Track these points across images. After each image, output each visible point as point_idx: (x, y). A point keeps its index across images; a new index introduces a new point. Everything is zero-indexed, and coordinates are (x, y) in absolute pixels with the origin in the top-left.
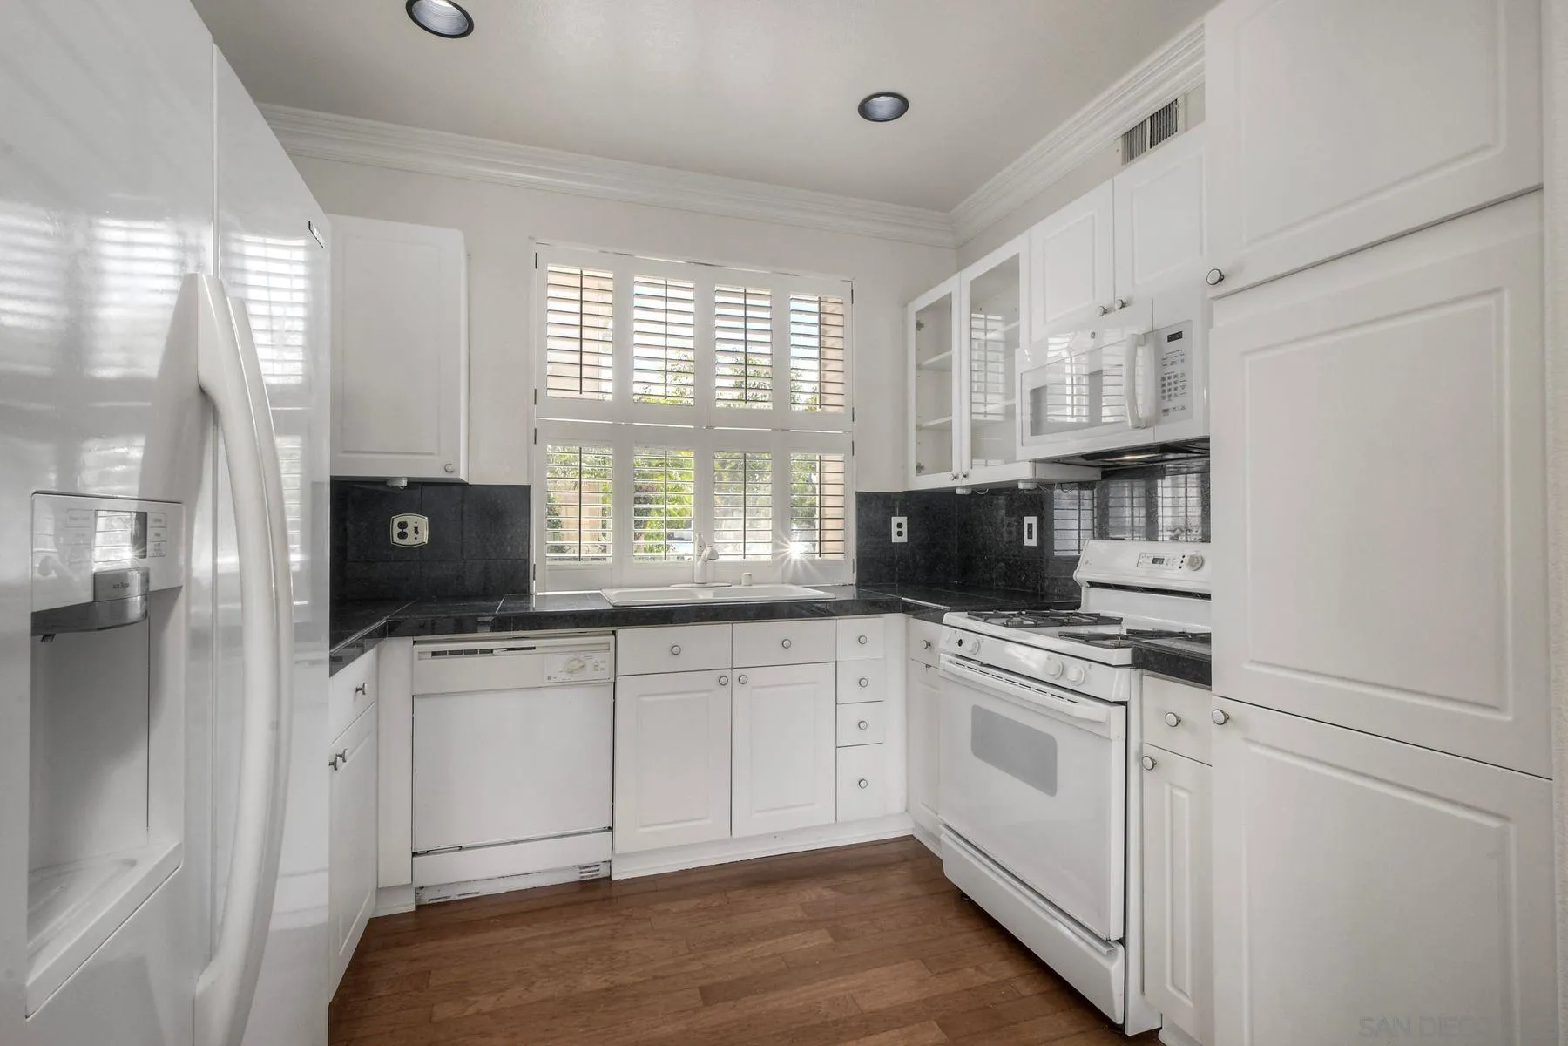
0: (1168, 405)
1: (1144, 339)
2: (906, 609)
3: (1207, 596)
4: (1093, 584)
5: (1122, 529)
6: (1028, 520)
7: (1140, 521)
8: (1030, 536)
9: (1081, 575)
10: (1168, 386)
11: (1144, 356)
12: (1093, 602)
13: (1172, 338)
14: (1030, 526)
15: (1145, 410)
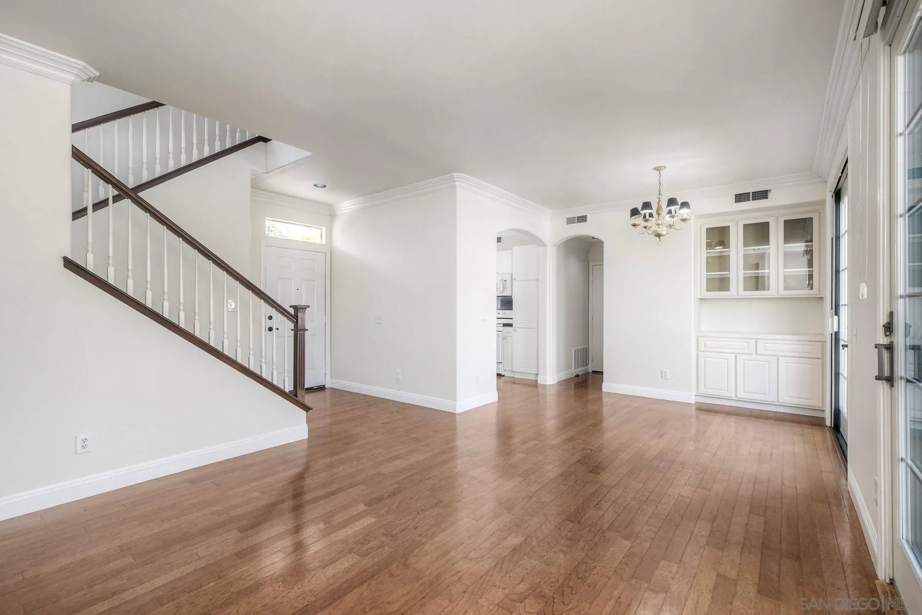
0: (504, 290)
1: (501, 280)
10: (504, 287)
13: (505, 281)
15: (501, 291)
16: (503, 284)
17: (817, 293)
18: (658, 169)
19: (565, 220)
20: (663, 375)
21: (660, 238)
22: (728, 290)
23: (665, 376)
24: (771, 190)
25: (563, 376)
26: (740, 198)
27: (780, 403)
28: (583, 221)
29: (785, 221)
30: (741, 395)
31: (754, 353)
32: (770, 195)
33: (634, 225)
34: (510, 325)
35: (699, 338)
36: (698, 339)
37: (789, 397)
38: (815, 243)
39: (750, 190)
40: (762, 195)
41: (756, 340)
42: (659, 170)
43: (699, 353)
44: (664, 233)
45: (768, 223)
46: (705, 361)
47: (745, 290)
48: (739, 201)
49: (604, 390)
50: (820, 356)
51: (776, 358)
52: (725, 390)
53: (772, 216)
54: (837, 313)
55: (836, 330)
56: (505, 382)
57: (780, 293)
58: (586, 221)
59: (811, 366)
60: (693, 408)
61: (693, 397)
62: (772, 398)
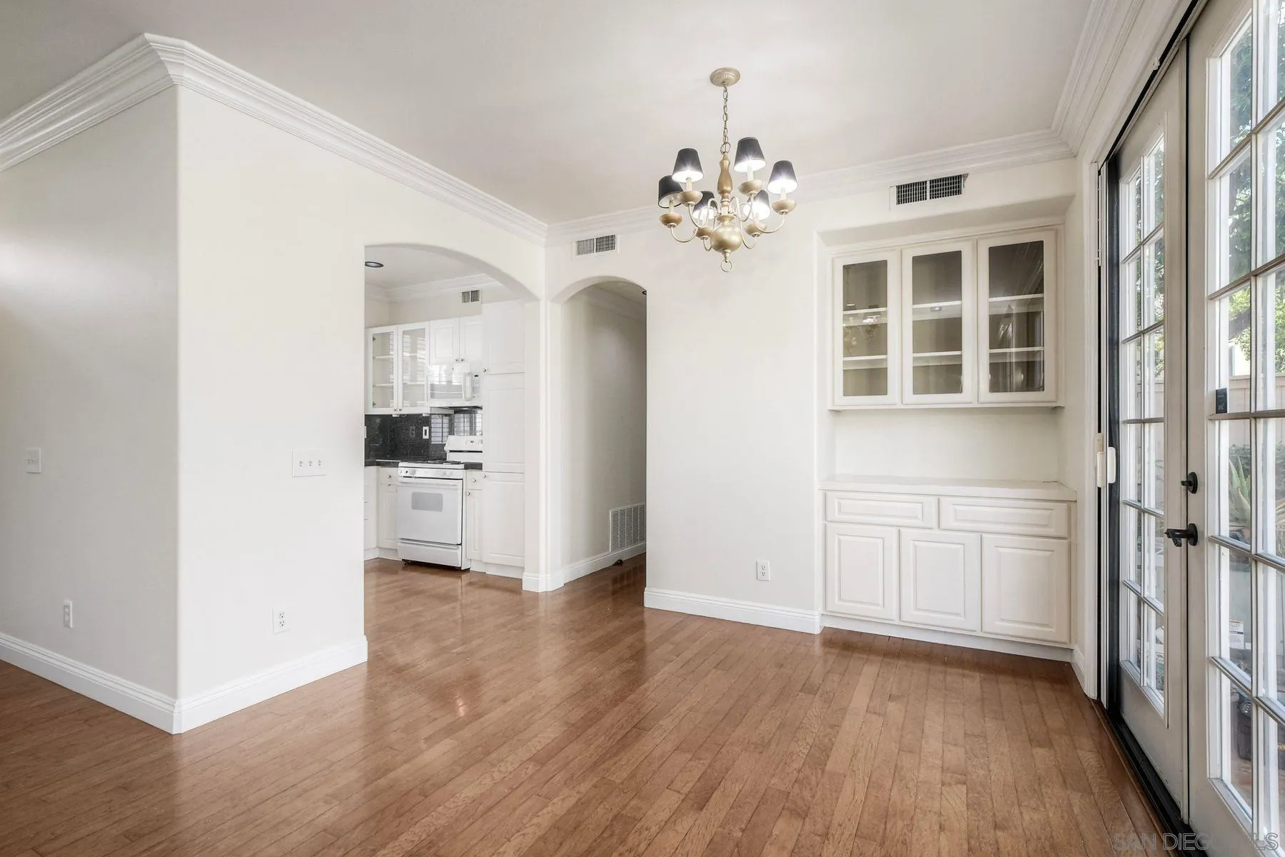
0: (474, 395)
1: (469, 374)
2: (378, 464)
3: (481, 452)
4: (451, 451)
5: (460, 432)
6: (424, 428)
7: (467, 429)
8: (426, 434)
9: (447, 448)
10: (474, 390)
11: (468, 379)
12: (450, 457)
13: (476, 376)
14: (426, 431)
15: (469, 396)
16: (472, 382)
17: (1052, 398)
18: (720, 79)
19: (575, 245)
20: (760, 574)
21: (725, 253)
22: (884, 391)
23: (763, 574)
24: (967, 175)
25: (583, 567)
26: (908, 193)
27: (985, 632)
28: (607, 249)
29: (990, 248)
30: (911, 615)
31: (934, 524)
32: (967, 186)
33: (667, 221)
34: (478, 467)
35: (829, 494)
36: (825, 494)
37: (1003, 620)
38: (1048, 295)
39: (927, 175)
40: (950, 186)
41: (939, 496)
42: (724, 84)
43: (828, 524)
44: (734, 239)
45: (960, 253)
46: (840, 541)
47: (916, 392)
48: (905, 201)
49: (648, 604)
50: (1063, 533)
51: (975, 537)
52: (878, 605)
53: (967, 238)
54: (1114, 441)
55: (1111, 479)
56: (471, 584)
57: (982, 399)
58: (613, 248)
59: (1048, 553)
60: (818, 643)
61: (817, 619)
62: (972, 624)
